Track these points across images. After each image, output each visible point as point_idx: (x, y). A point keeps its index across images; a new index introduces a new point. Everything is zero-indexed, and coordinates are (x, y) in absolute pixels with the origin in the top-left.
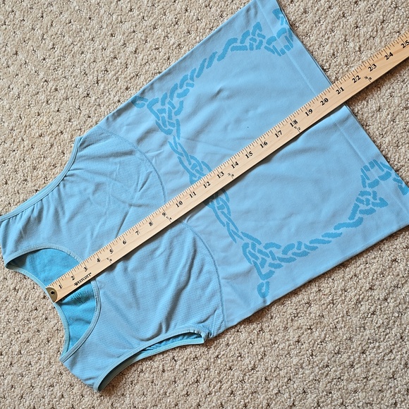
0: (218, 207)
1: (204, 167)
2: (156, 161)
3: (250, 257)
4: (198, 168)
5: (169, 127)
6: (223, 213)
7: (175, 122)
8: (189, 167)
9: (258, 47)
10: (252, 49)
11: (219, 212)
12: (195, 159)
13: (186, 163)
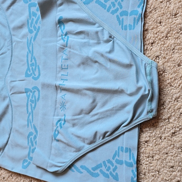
0: (31, 100)
1: (37, 69)
2: (15, 44)
3: (30, 141)
4: (34, 67)
5: (33, 29)
6: (31, 105)
7: (37, 27)
8: (30, 63)
9: (113, 13)
10: (108, 11)
11: (30, 103)
12: (35, 61)
13: (30, 59)
